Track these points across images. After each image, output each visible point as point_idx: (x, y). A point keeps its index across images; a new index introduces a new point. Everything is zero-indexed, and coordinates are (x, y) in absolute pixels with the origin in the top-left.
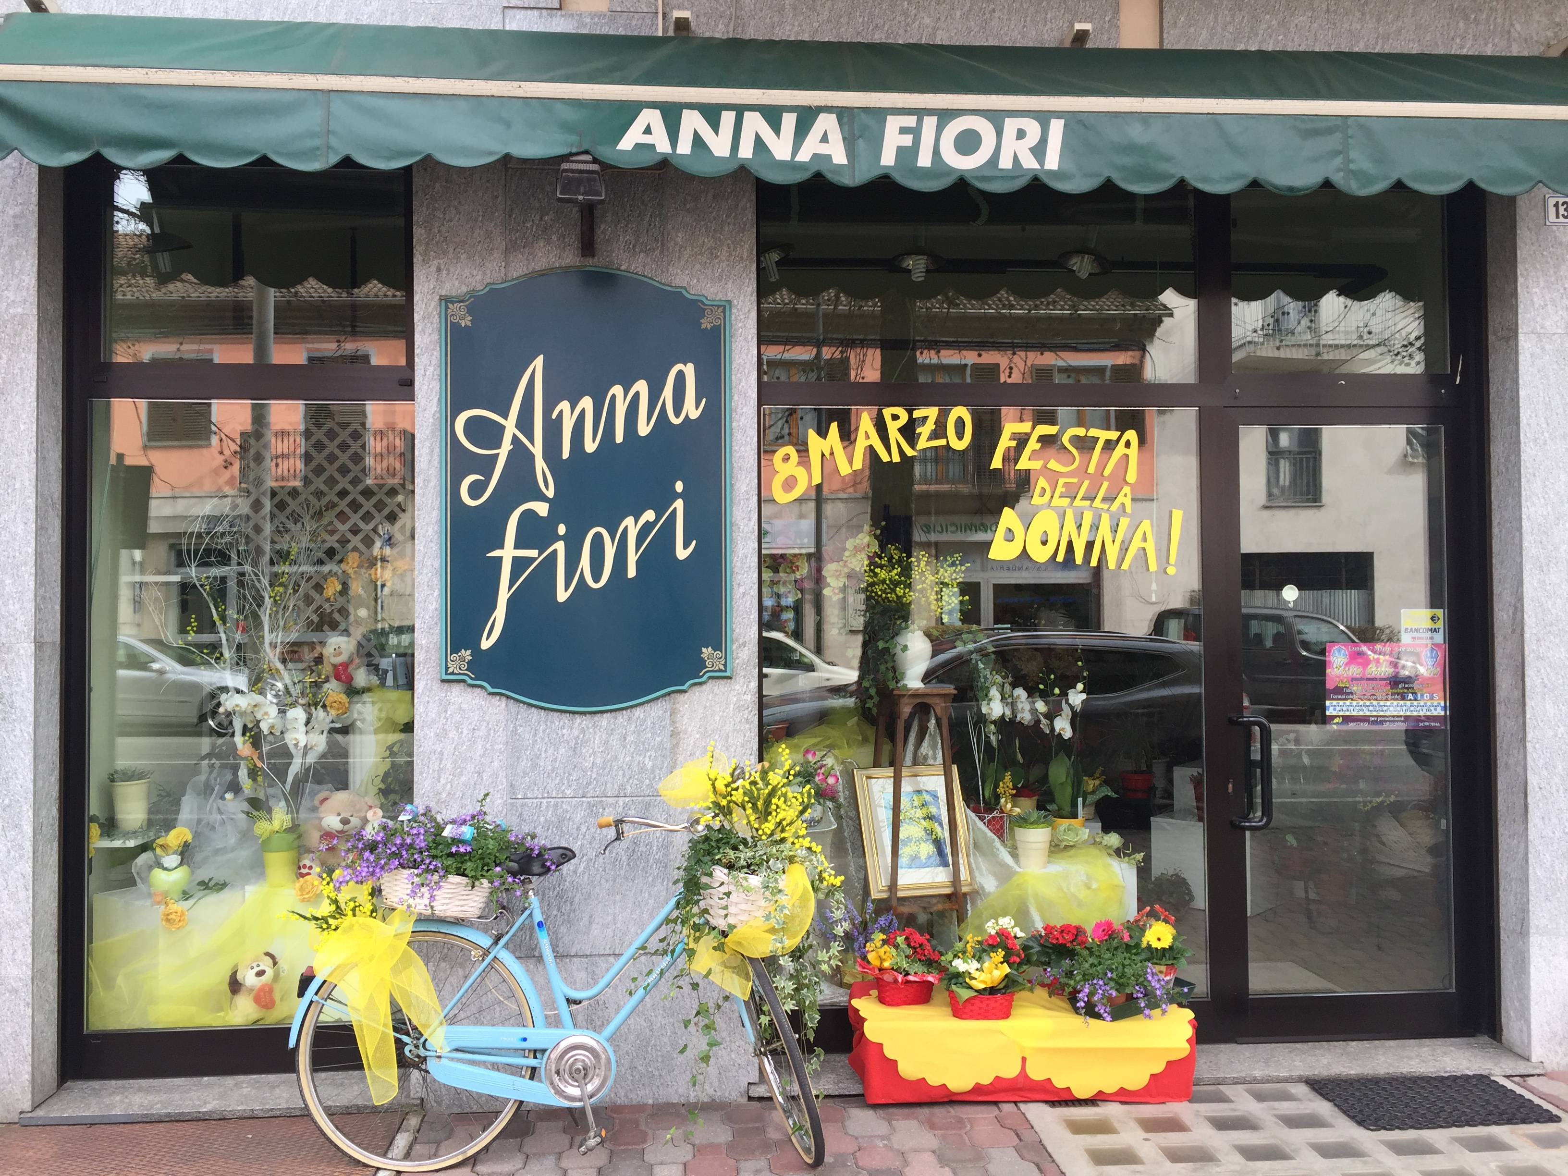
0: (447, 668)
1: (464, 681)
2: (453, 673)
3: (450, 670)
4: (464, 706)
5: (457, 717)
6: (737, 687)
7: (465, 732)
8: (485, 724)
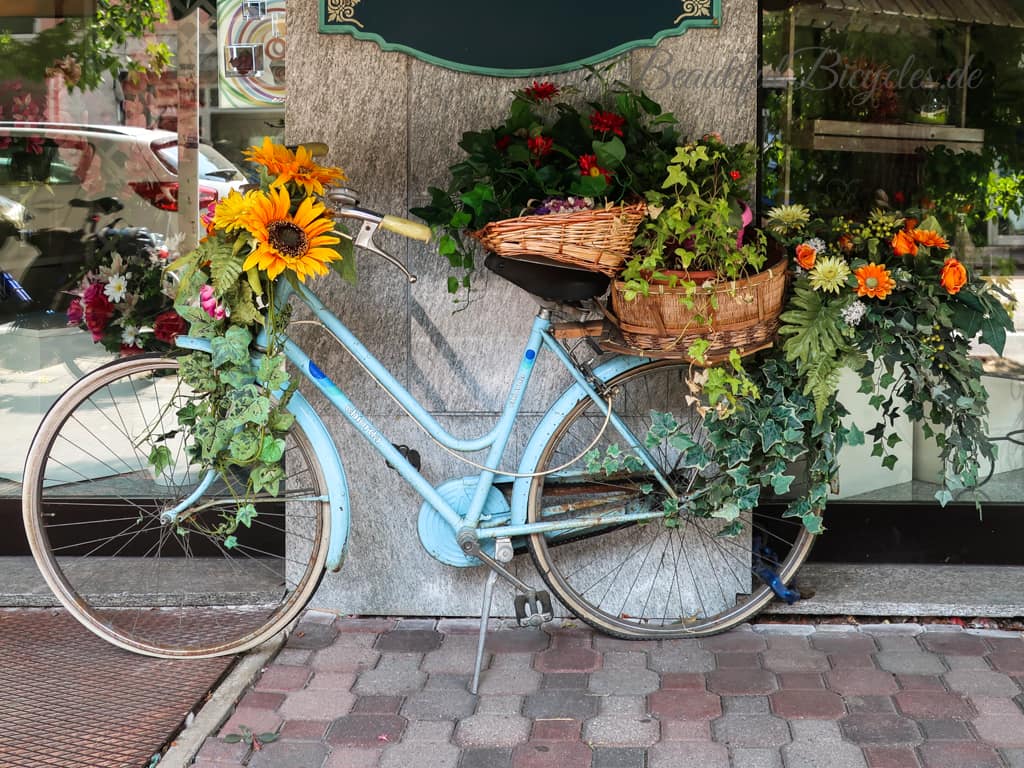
0: (327, 15)
1: (350, 34)
2: (334, 22)
3: (332, 18)
4: (351, 69)
5: (342, 84)
6: (728, 42)
7: (352, 105)
8: (378, 94)
